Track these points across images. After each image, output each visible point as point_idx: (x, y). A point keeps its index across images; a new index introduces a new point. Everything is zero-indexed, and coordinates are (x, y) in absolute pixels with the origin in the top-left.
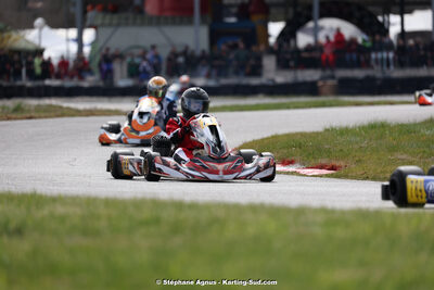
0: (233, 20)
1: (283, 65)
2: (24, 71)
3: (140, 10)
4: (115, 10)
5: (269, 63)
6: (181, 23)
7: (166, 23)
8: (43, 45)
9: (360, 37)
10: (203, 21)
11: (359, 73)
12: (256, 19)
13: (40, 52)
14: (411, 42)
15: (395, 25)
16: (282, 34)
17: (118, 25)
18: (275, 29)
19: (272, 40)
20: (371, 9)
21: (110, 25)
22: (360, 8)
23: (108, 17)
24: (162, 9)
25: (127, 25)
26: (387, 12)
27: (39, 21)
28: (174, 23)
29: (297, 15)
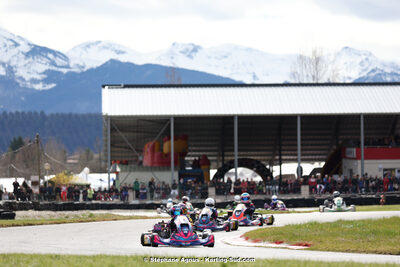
0: (190, 168)
1: (219, 193)
2: (81, 196)
3: (141, 163)
4: (126, 163)
5: (212, 191)
6: (164, 170)
7: (156, 170)
8: (88, 182)
9: (258, 179)
10: (175, 169)
11: (262, 197)
12: (203, 168)
13: (88, 186)
14: (284, 180)
15: (276, 171)
16: (216, 176)
17: (130, 171)
18: (213, 172)
19: (211, 178)
20: (263, 163)
21: (126, 171)
22: (258, 162)
23: (124, 167)
24: (153, 163)
25: (134, 171)
26: (272, 165)
27: (86, 169)
28: (160, 170)
29: (224, 165)
